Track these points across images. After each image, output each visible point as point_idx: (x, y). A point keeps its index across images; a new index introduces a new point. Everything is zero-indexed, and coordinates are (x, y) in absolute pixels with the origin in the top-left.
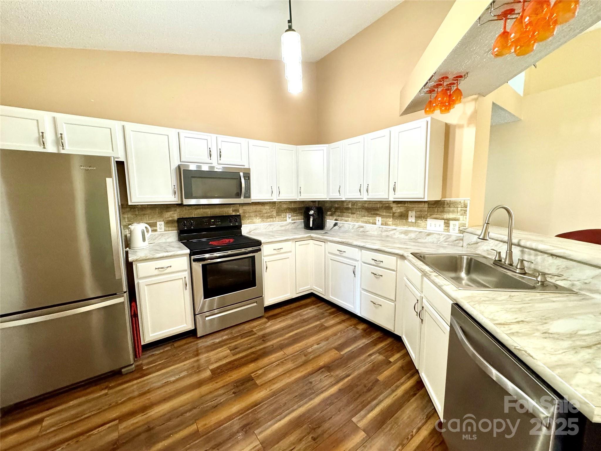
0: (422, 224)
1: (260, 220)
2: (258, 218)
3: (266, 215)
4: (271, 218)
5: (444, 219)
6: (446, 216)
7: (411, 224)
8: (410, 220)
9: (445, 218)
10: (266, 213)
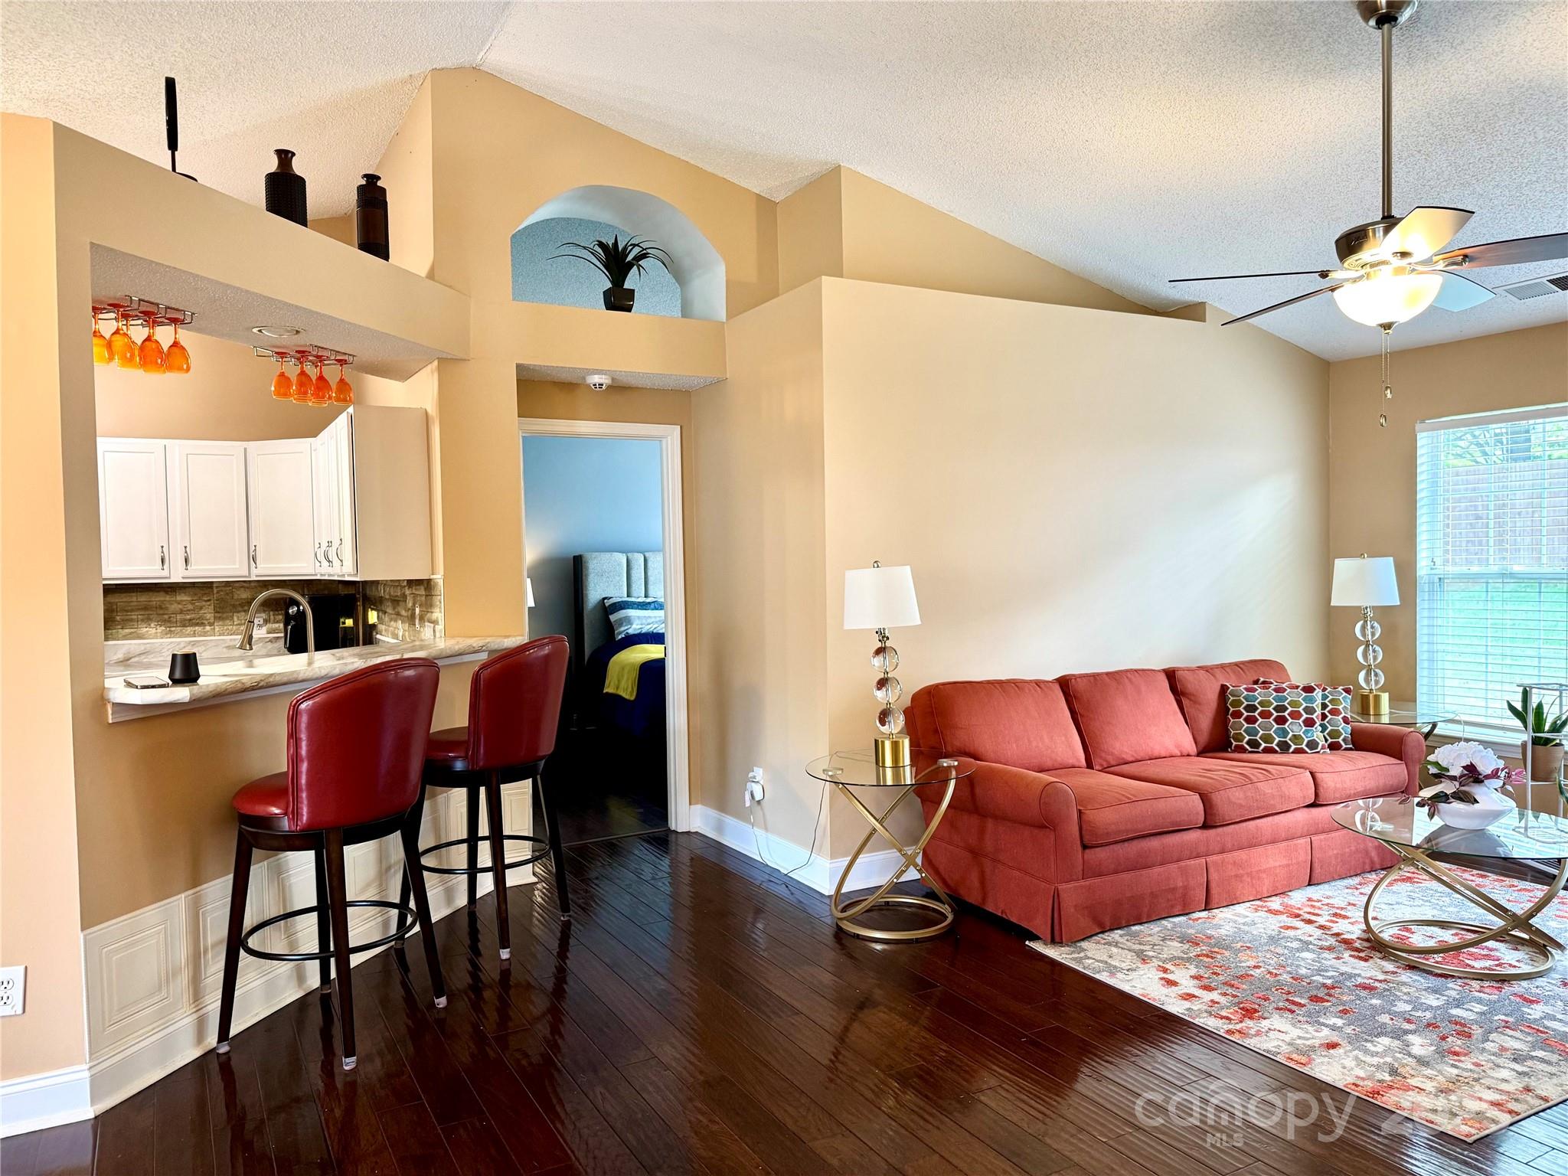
1: (159, 630)
2: (152, 625)
3: (179, 617)
4: (197, 624)
10: (181, 613)
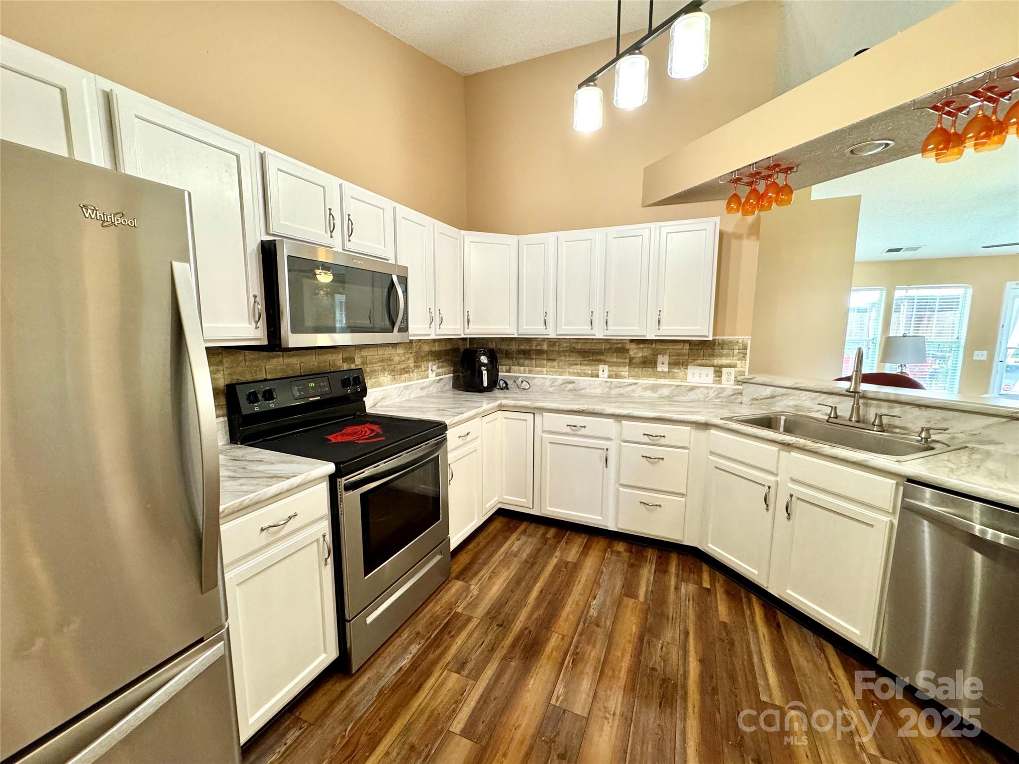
0: (681, 374)
1: (389, 379)
2: (386, 375)
3: (399, 367)
4: (407, 372)
5: (713, 366)
6: (717, 361)
7: (662, 374)
8: (659, 369)
9: (715, 364)
10: (399, 364)
